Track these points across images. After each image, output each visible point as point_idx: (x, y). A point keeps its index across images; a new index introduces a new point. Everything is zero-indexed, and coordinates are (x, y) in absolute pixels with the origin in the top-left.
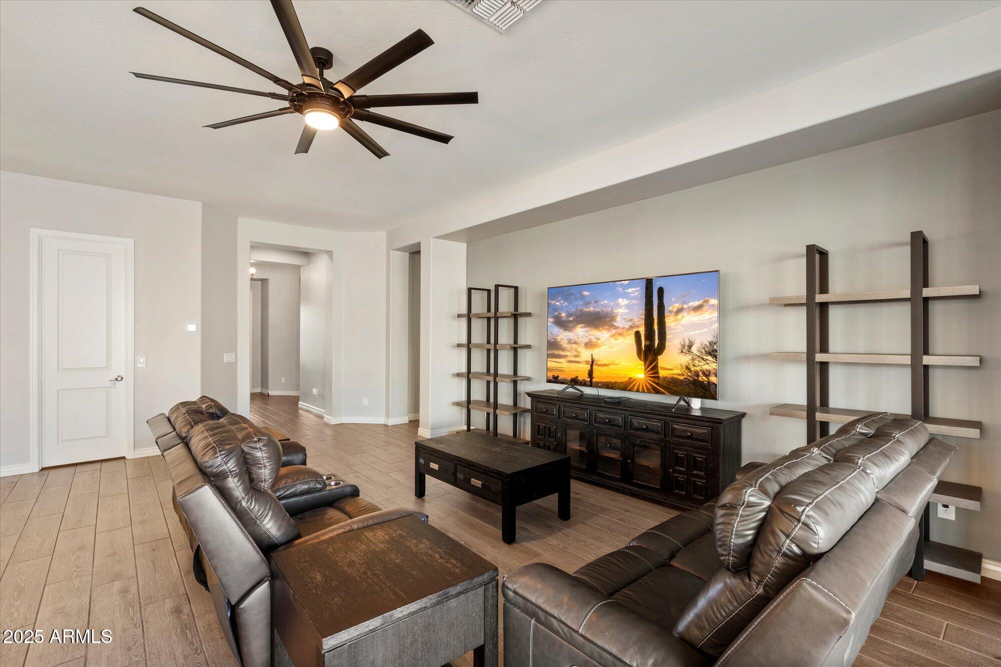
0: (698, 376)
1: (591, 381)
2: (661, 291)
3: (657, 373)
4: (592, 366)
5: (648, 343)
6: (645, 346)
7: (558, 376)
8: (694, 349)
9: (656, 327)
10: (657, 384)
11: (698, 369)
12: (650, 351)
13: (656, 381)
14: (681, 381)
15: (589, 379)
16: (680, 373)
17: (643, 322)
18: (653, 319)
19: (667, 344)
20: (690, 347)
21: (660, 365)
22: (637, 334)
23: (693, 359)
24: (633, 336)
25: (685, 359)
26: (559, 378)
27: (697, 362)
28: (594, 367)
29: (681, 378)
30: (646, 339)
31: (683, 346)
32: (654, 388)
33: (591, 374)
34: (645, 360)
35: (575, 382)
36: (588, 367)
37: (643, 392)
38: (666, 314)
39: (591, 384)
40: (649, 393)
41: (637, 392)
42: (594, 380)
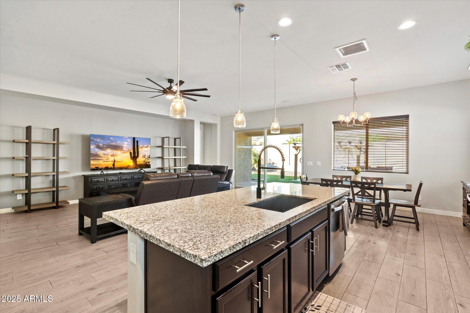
0: (147, 163)
1: (114, 167)
2: (137, 141)
3: (136, 163)
4: (114, 162)
5: (134, 155)
6: (133, 156)
7: (98, 167)
8: (146, 157)
9: (136, 151)
10: (137, 166)
11: (147, 161)
12: (134, 157)
13: (136, 165)
14: (143, 165)
15: (113, 167)
16: (142, 162)
17: (132, 149)
18: (135, 149)
19: (139, 155)
20: (145, 156)
21: (137, 161)
22: (131, 153)
23: (146, 159)
24: (129, 153)
25: (144, 159)
26: (99, 168)
28: (115, 162)
29: (143, 164)
30: (133, 154)
31: (143, 156)
32: (136, 167)
33: (114, 165)
34: (133, 160)
35: (107, 168)
36: (113, 163)
37: (133, 169)
38: (139, 148)
39: (114, 168)
40: (134, 169)
41: (131, 169)
42: (115, 167)
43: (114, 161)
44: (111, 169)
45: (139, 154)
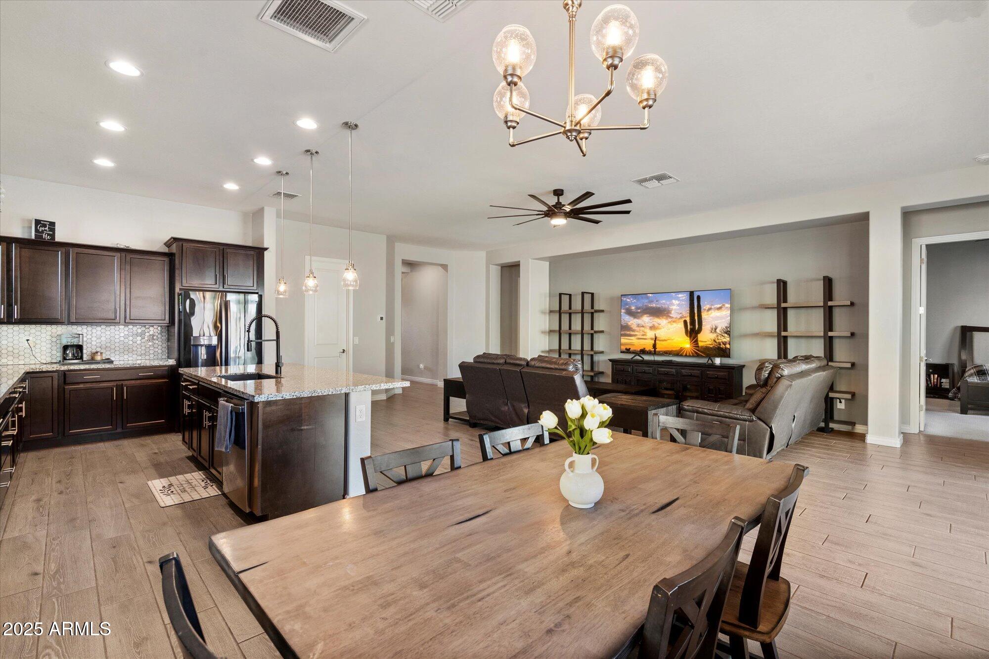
0: (720, 345)
1: (655, 351)
2: (699, 297)
3: (697, 344)
4: (655, 341)
5: (692, 327)
6: (690, 328)
7: (630, 349)
8: (718, 330)
9: (696, 318)
10: (698, 350)
11: (720, 341)
12: (693, 332)
13: (697, 348)
14: (711, 348)
15: (653, 349)
16: (711, 343)
17: (689, 314)
18: (695, 313)
19: (703, 328)
20: (716, 329)
21: (699, 339)
22: (685, 322)
23: (717, 336)
24: (683, 323)
25: (713, 336)
26: (631, 350)
27: (719, 337)
28: (657, 342)
29: (711, 346)
30: (691, 325)
32: (696, 353)
33: (654, 346)
34: (690, 337)
35: (643, 351)
36: (653, 342)
37: (690, 356)
38: (702, 311)
39: (655, 353)
40: (693, 356)
41: (686, 356)
42: (657, 350)
43: (656, 338)
44: (649, 353)
45: (703, 324)
